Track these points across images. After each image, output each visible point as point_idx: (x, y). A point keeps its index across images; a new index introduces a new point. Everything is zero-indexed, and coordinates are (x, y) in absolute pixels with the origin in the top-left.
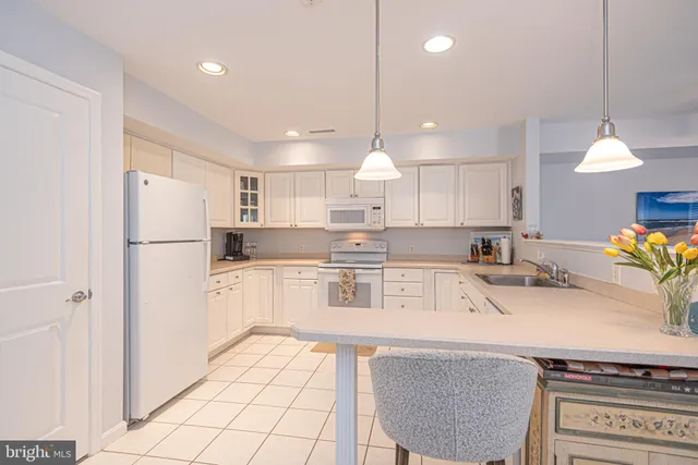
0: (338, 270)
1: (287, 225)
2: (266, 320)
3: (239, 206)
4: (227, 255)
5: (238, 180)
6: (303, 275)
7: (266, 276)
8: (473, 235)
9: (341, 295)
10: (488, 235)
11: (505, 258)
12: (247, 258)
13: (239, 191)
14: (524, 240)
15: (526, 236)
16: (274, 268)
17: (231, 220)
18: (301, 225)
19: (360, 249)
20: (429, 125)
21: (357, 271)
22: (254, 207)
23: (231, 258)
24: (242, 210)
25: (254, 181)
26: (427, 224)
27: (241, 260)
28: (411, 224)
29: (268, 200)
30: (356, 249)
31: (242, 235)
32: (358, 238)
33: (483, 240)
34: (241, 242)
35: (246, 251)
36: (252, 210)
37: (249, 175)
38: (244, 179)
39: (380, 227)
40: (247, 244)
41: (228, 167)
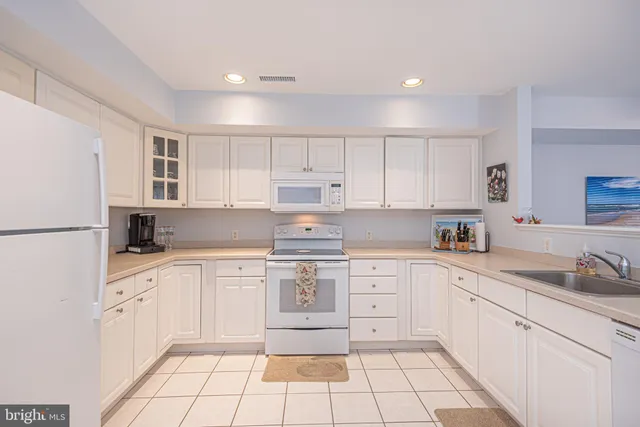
0: (294, 264)
1: (220, 205)
2: (190, 335)
3: (150, 178)
4: (131, 245)
5: (150, 142)
6: (244, 272)
7: (191, 275)
8: (436, 219)
9: (298, 297)
10: (465, 219)
11: (481, 246)
12: (161, 249)
13: (150, 156)
14: (515, 224)
15: (520, 221)
16: (203, 263)
17: (139, 196)
18: (238, 205)
19: (310, 235)
20: (412, 82)
21: (319, 264)
22: (173, 181)
23: (139, 250)
24: (154, 182)
25: (174, 144)
26: (395, 205)
27: (152, 252)
28: (376, 204)
29: (192, 172)
30: (306, 235)
31: (153, 217)
32: (307, 221)
33: (459, 224)
34: (153, 227)
35: (159, 240)
36: (169, 184)
37: (167, 136)
38: (158, 141)
39: (340, 208)
40: (159, 229)
41: (135, 120)
